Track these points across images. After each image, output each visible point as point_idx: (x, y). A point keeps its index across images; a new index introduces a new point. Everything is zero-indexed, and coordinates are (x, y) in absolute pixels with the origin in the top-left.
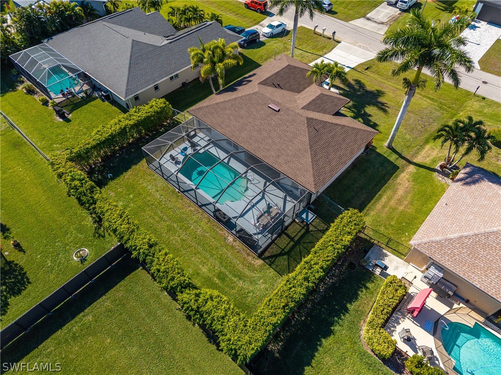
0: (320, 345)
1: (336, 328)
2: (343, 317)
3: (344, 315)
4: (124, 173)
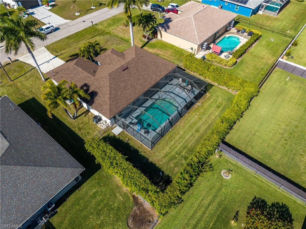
4: (157, 166)
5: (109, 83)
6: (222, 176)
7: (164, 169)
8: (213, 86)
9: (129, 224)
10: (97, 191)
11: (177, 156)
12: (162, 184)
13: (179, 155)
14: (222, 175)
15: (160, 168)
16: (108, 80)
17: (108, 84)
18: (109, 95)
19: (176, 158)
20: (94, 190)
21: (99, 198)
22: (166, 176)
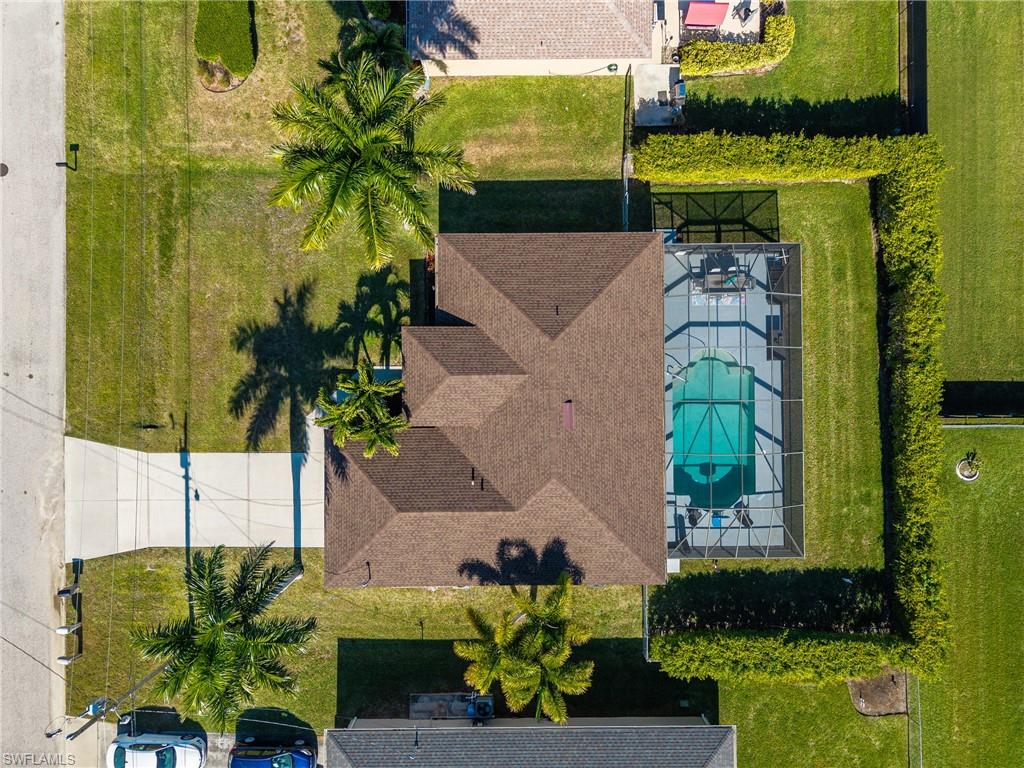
0: (819, 103)
1: (787, 98)
2: (769, 100)
3: (765, 100)
4: (823, 569)
5: (581, 501)
6: (962, 482)
7: (843, 563)
8: (774, 192)
9: (863, 711)
10: (759, 713)
11: (845, 510)
12: (863, 596)
13: (848, 503)
14: (961, 477)
15: (831, 567)
16: (570, 495)
17: (581, 506)
18: (611, 534)
19: (847, 517)
20: (751, 716)
21: (773, 719)
22: (856, 575)
